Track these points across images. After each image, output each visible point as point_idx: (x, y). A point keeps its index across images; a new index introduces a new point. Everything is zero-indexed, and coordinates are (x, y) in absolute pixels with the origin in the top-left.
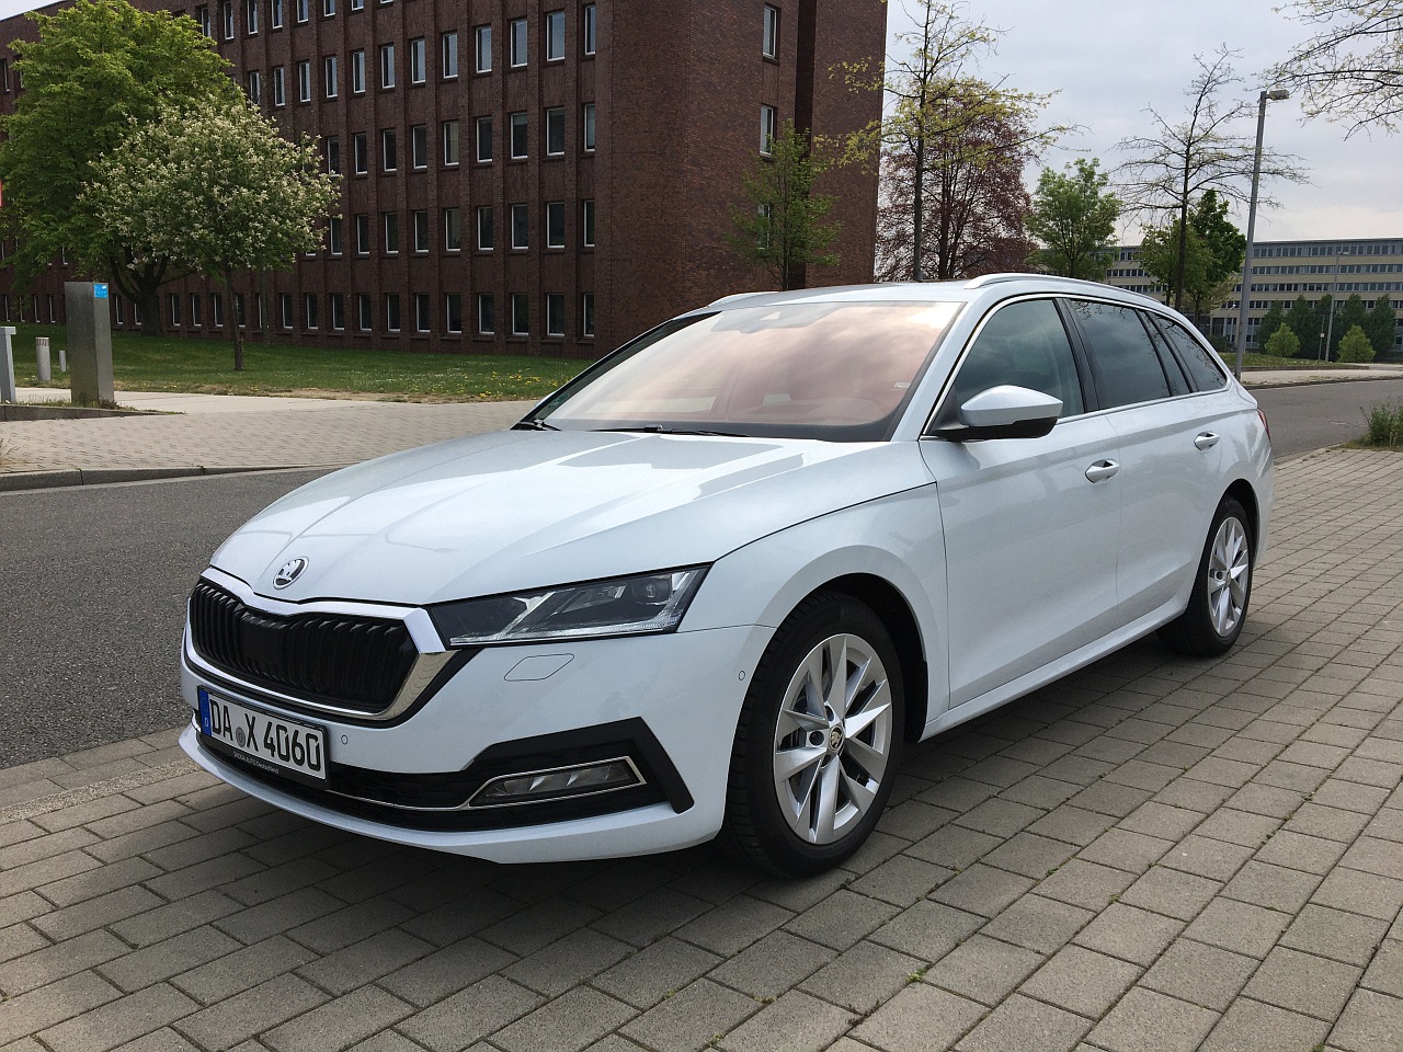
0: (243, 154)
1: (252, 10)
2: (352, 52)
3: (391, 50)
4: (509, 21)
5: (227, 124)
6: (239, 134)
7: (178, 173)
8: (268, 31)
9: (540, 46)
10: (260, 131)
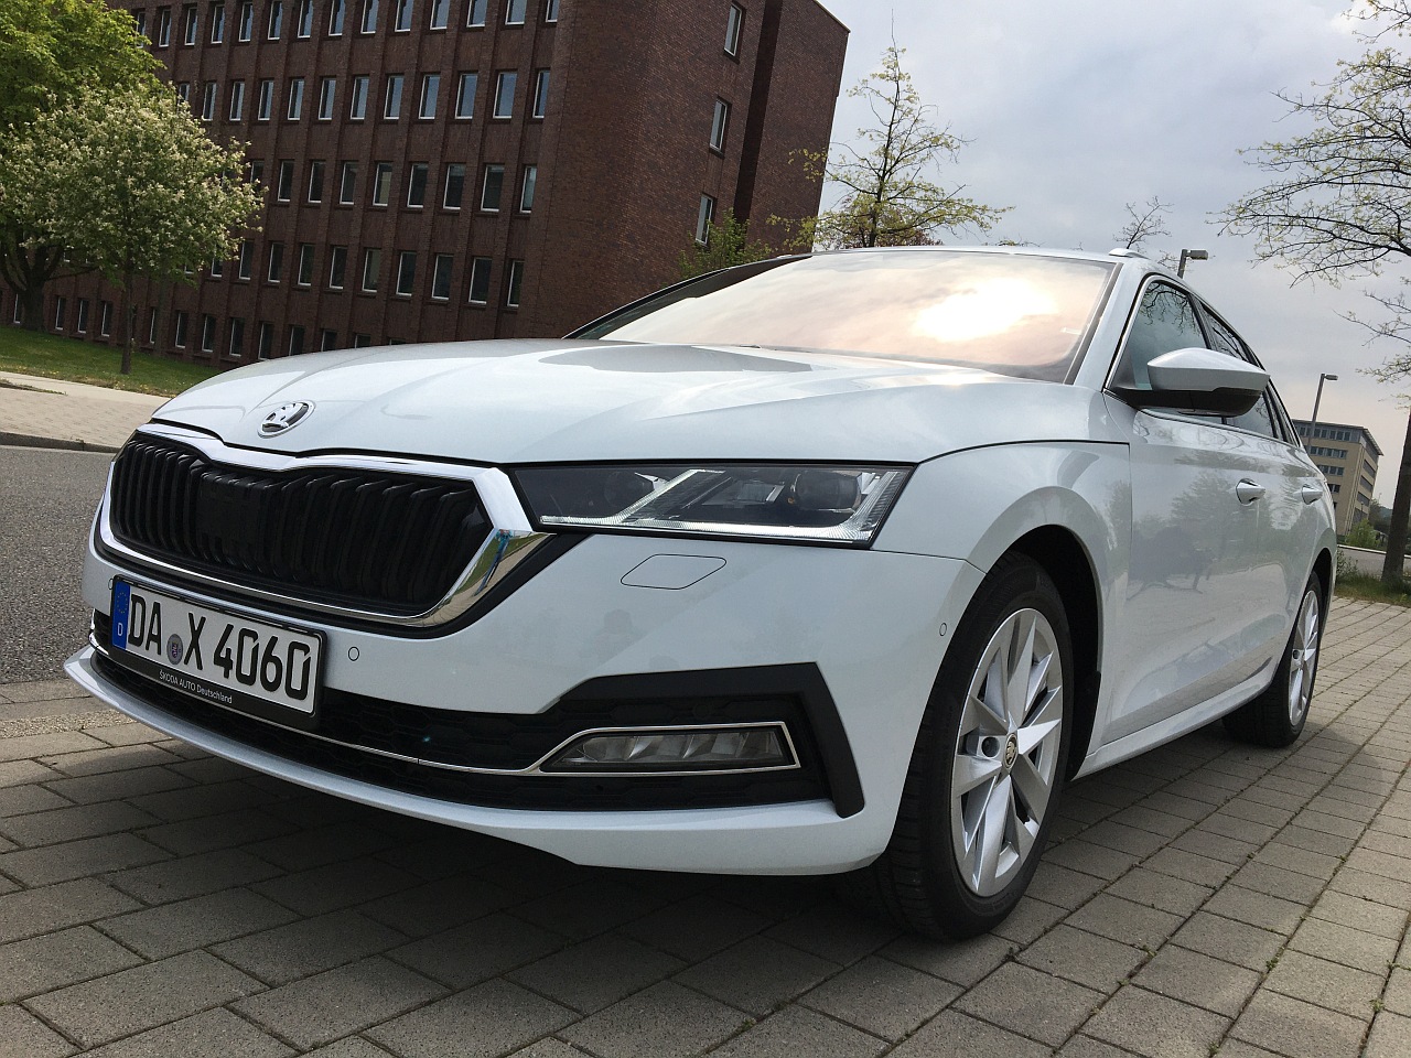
0: (165, 149)
1: (192, 21)
2: (291, 79)
3: (333, 83)
4: (460, 72)
5: (153, 116)
6: (164, 129)
7: (92, 158)
8: (206, 45)
9: (487, 103)
10: (186, 129)
